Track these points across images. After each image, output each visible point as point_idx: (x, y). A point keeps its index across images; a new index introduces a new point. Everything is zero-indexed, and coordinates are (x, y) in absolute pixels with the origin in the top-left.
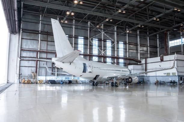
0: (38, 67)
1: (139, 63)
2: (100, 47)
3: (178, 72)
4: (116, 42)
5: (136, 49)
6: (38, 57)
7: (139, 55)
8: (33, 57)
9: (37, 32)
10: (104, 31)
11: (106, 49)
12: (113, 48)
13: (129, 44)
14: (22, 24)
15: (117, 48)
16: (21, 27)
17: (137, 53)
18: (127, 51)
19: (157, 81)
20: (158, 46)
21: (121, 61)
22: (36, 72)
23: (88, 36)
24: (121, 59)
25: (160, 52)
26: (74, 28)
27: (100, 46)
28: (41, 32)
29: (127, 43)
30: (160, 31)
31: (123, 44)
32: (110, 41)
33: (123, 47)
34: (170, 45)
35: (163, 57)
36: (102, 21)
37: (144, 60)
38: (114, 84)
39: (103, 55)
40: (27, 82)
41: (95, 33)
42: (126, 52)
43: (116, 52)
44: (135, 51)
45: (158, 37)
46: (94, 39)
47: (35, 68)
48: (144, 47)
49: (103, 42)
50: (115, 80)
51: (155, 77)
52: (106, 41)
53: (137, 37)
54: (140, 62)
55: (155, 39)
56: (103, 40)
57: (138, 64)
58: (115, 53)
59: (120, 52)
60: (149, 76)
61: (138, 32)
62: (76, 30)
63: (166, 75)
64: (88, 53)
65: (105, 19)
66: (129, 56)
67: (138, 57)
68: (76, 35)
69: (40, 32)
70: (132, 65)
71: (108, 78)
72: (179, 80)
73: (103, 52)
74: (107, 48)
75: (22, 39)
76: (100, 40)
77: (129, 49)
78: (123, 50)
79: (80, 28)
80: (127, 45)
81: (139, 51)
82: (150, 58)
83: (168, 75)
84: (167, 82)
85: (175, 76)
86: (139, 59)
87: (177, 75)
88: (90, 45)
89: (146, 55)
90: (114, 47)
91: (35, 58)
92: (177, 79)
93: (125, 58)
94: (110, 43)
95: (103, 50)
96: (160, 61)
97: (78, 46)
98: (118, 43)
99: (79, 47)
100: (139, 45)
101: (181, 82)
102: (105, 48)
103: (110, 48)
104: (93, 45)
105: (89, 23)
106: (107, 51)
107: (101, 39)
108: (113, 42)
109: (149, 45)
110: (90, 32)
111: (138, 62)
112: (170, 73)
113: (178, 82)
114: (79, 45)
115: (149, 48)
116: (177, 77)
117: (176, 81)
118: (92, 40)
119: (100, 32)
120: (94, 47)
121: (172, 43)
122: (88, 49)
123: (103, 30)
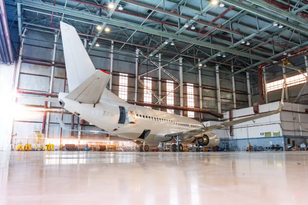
0: (48, 123)
1: (219, 119)
2: (156, 92)
3: (283, 130)
4: (181, 84)
5: (214, 96)
6: (49, 106)
7: (219, 105)
8: (39, 105)
9: (49, 64)
10: (161, 65)
11: (166, 94)
12: (177, 93)
13: (203, 88)
14: (21, 49)
15: (184, 94)
16: (21, 53)
17: (216, 102)
18: (201, 98)
19: (250, 146)
20: (249, 92)
21: (191, 114)
22: (44, 131)
23: (135, 72)
24: (191, 112)
25: (252, 100)
26: (112, 59)
27: (155, 90)
28: (56, 63)
29: (200, 85)
30: (251, 66)
31: (193, 87)
32: (173, 82)
33: (193, 91)
34: (268, 89)
35: (258, 107)
36: (158, 46)
37: (228, 113)
38: (177, 148)
39: (160, 104)
40: (25, 147)
41: (146, 67)
42: (199, 100)
43: (182, 100)
44: (213, 99)
45: (248, 77)
46: (145, 78)
47: (42, 124)
48: (228, 92)
49: (160, 83)
50: (179, 140)
51: (247, 140)
52: (166, 82)
53: (216, 77)
54: (221, 116)
55: (244, 81)
56: (160, 79)
57: (217, 120)
58: (180, 102)
59: (188, 100)
60: (237, 139)
61: (217, 68)
62: (116, 62)
63: (264, 136)
64: (136, 101)
65: (163, 42)
66: (203, 108)
67: (217, 109)
68: (116, 71)
69: (53, 63)
70: (209, 122)
71: (166, 136)
72: (285, 144)
73: (160, 100)
74: (168, 93)
75: (21, 73)
76: (155, 80)
77: (203, 96)
78: (193, 96)
79: (123, 59)
80: (200, 89)
81: (219, 100)
82: (237, 109)
83: (268, 135)
84: (267, 148)
85: (280, 137)
86: (220, 111)
87: (281, 135)
88: (139, 88)
89: (231, 105)
90: (179, 91)
91: (43, 107)
92: (283, 143)
93: (197, 111)
94: (173, 84)
95: (160, 97)
96: (254, 113)
97: (118, 88)
98: (185, 85)
99: (120, 90)
100: (219, 90)
101: (289, 147)
102: (164, 93)
103: (173, 94)
104: (145, 88)
105: (137, 51)
106: (168, 97)
107: (158, 78)
108: (176, 84)
109: (234, 90)
110: (139, 65)
111: (218, 117)
112: (270, 133)
113: (284, 147)
114: (120, 87)
115: (234, 94)
116: (283, 138)
117: (281, 146)
118: (142, 79)
119: (155, 66)
120: (145, 90)
121: (271, 87)
122: (136, 94)
123: (160, 63)
